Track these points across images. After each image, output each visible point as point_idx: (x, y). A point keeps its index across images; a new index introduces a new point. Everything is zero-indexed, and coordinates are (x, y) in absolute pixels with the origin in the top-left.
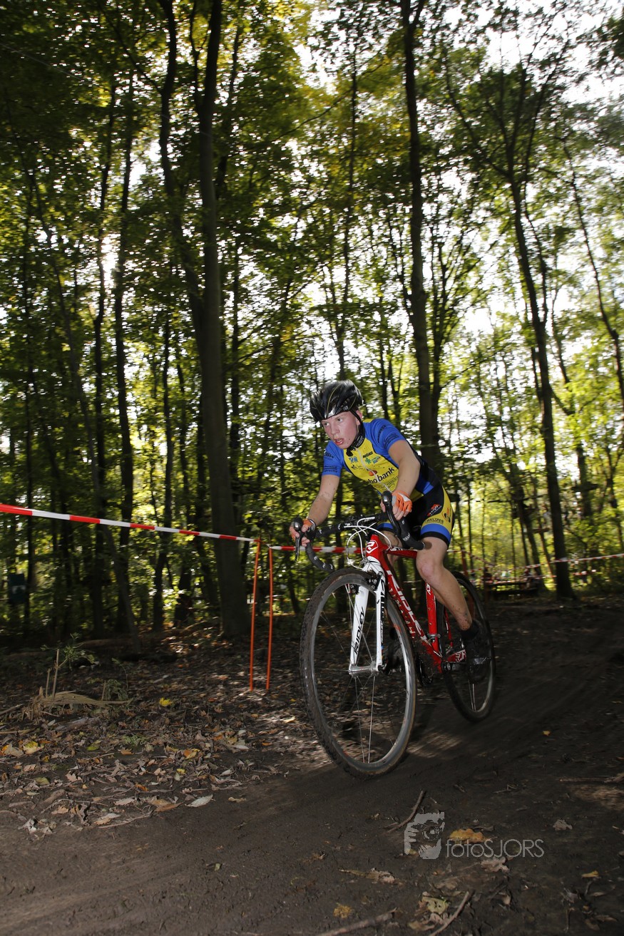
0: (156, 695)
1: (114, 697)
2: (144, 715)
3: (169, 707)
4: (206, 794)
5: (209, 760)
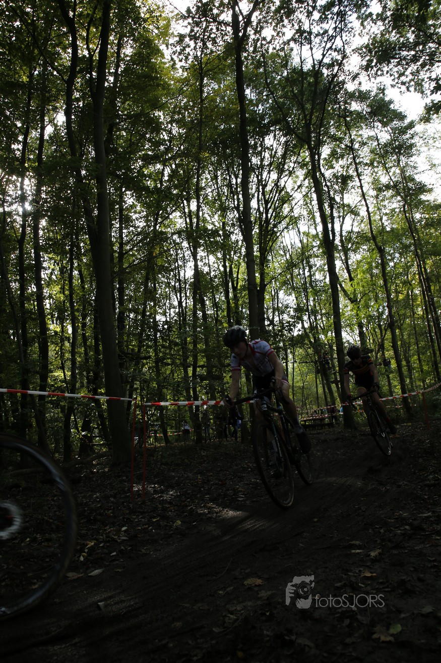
4: (100, 567)
5: (103, 547)
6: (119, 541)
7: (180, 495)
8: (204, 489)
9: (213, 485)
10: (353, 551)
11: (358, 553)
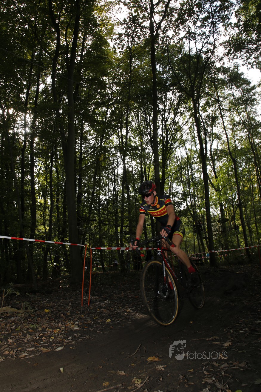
0: (44, 308)
1: (26, 309)
2: (38, 316)
3: (48, 313)
4: (61, 346)
5: (63, 333)
6: (73, 330)
7: (111, 303)
8: (125, 301)
9: (131, 297)
10: (214, 343)
11: (217, 344)
